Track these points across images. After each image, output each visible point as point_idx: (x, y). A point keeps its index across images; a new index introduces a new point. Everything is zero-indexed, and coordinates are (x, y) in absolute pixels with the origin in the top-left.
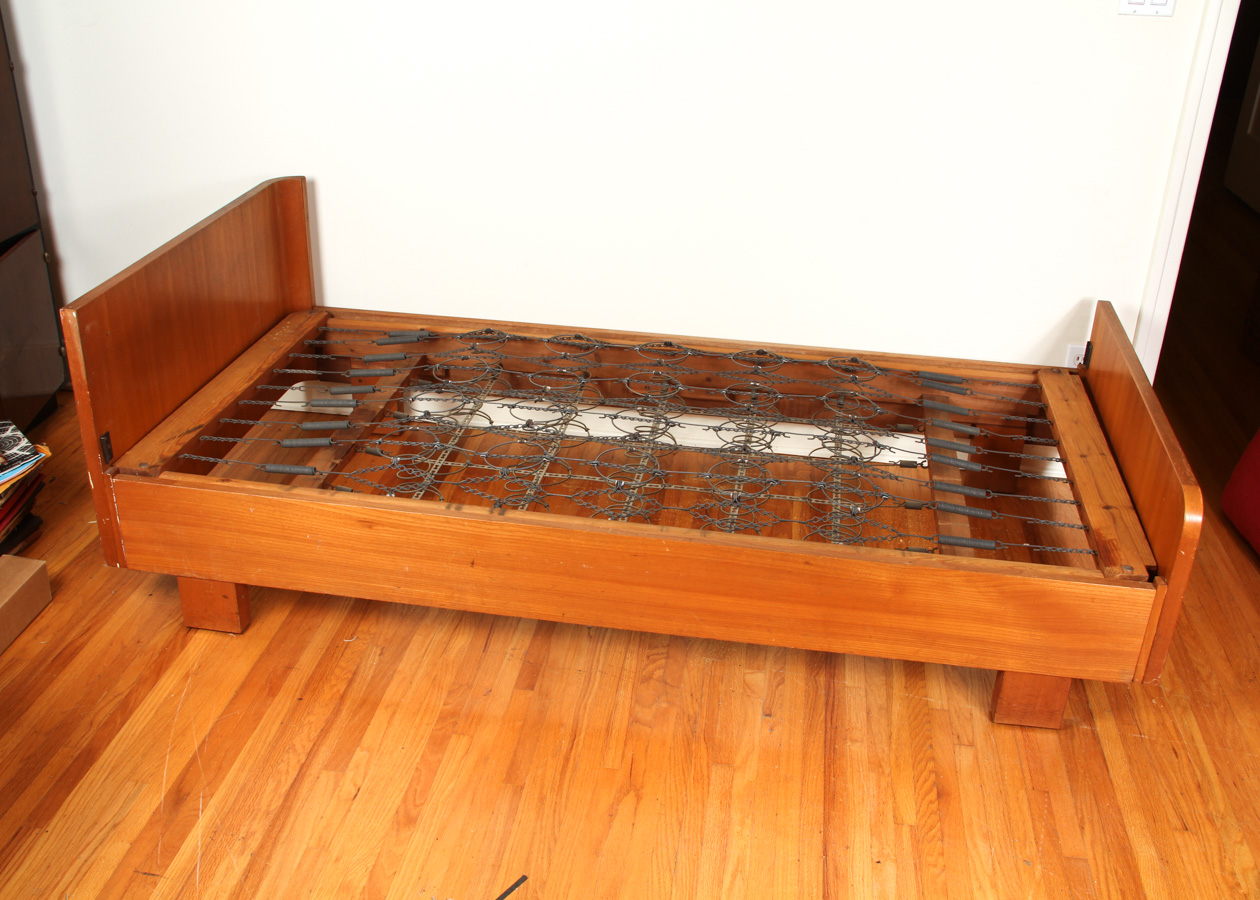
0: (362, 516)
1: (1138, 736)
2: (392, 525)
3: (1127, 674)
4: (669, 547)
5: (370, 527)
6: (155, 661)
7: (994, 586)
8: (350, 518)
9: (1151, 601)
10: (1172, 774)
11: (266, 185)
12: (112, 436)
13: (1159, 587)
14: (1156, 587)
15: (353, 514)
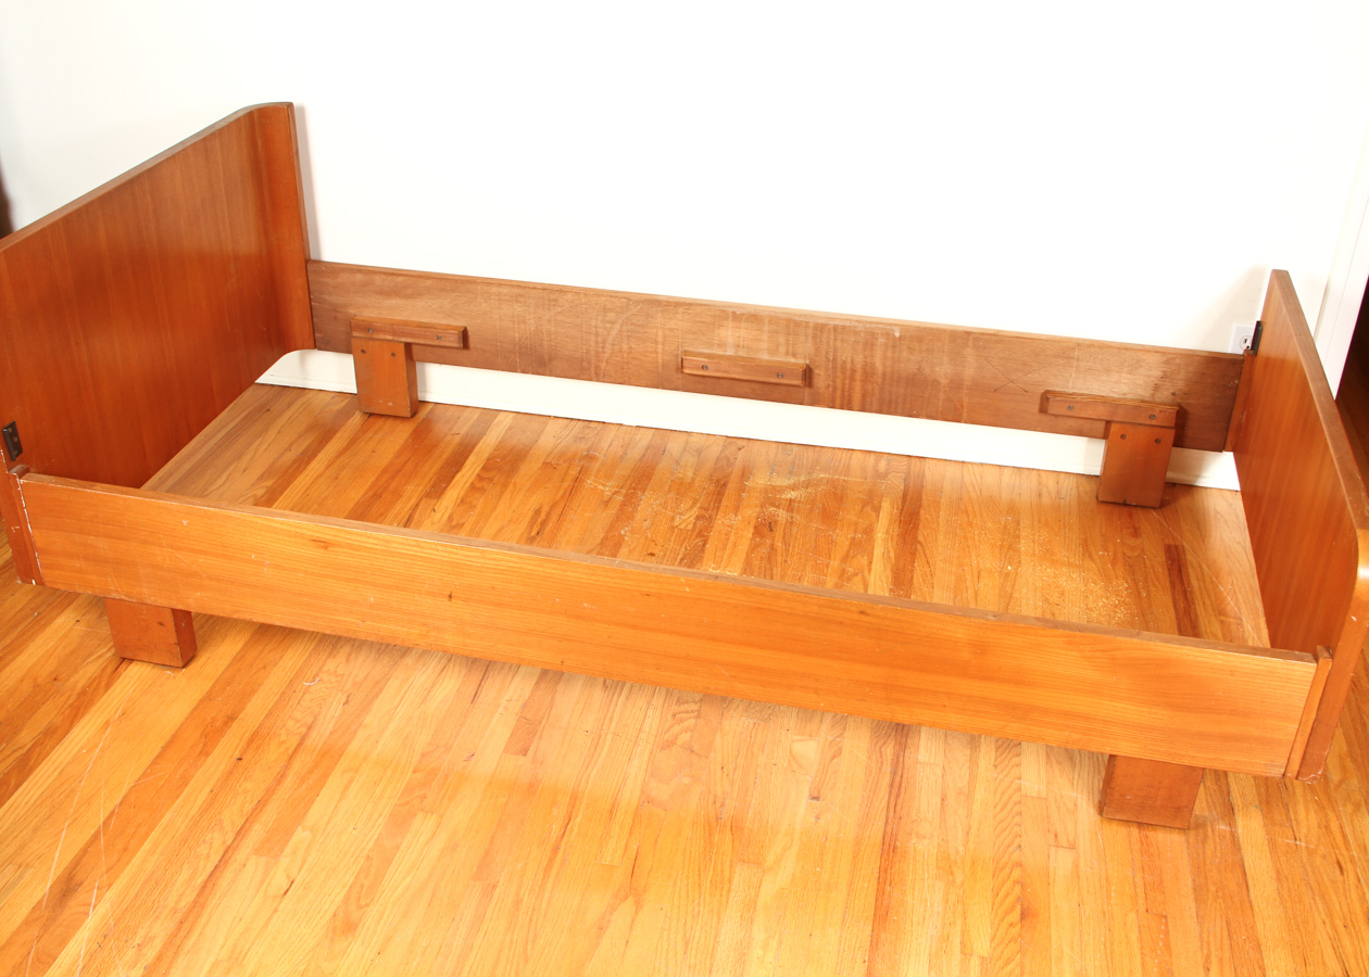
0: (315, 534)
1: (1292, 842)
2: (350, 546)
3: (1277, 766)
4: (689, 586)
5: (326, 548)
6: (71, 705)
7: (1102, 651)
8: (302, 536)
9: (1310, 678)
10: (1334, 898)
11: (242, 114)
12: (19, 427)
13: (1321, 660)
14: (1316, 659)
15: (305, 531)
